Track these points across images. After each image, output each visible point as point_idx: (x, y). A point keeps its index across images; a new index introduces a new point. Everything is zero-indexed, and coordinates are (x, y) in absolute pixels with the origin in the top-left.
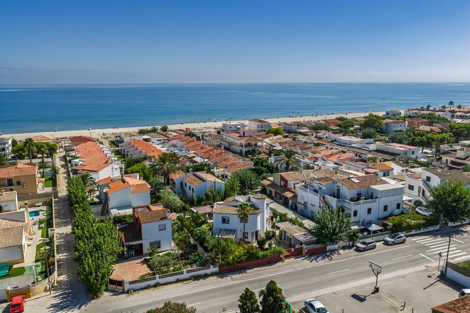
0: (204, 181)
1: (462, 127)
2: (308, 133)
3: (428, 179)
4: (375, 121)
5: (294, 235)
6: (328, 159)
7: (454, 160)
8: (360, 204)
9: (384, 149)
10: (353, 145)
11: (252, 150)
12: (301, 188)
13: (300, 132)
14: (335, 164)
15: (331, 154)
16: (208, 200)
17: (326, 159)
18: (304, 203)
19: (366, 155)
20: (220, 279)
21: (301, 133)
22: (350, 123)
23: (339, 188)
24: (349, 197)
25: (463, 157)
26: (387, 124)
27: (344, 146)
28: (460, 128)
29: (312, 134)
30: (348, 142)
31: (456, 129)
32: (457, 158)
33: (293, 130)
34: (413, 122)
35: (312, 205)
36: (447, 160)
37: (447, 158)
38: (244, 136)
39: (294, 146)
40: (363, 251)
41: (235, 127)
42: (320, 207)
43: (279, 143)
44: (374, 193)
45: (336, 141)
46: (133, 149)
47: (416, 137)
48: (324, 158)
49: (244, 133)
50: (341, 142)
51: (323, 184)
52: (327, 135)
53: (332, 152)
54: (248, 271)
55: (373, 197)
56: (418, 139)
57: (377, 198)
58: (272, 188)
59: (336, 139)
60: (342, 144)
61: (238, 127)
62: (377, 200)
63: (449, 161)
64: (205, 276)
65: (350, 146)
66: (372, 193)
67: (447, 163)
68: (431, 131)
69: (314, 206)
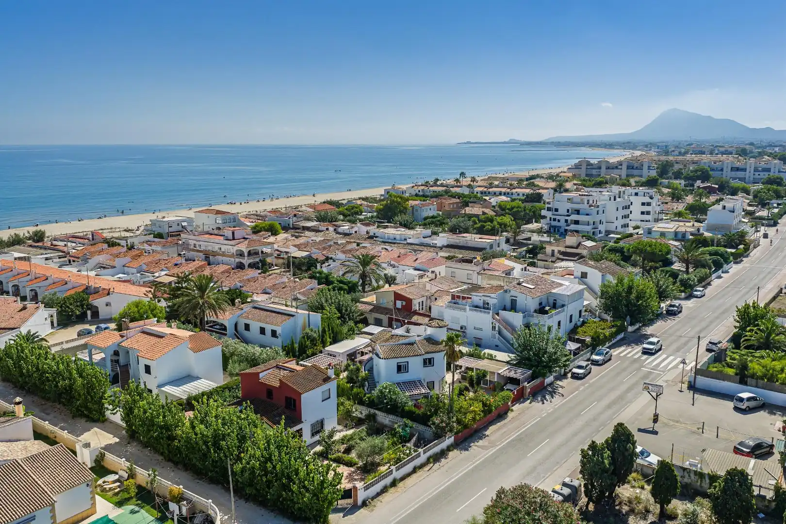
0: (291, 315)
1: (514, 207)
2: (321, 228)
3: (584, 275)
4: (399, 203)
5: (500, 372)
6: (400, 263)
7: (563, 249)
8: (551, 316)
9: (460, 242)
10: (409, 241)
11: (260, 260)
13: (303, 227)
15: (399, 257)
16: (315, 345)
17: (396, 264)
18: (461, 328)
20: (465, 453)
21: (306, 228)
22: (357, 208)
23: (515, 298)
24: (532, 310)
25: (575, 245)
26: (412, 207)
27: (395, 243)
28: (512, 208)
29: (327, 229)
30: (398, 237)
31: (508, 209)
32: (566, 247)
33: (289, 225)
34: (442, 203)
35: (475, 328)
36: (553, 251)
37: (553, 248)
39: (324, 248)
40: (584, 378)
41: (178, 225)
42: (494, 328)
43: (295, 246)
44: (558, 301)
45: (376, 237)
46: (29, 278)
47: (485, 224)
48: (392, 262)
49: (233, 233)
50: (386, 237)
51: (492, 295)
52: (356, 229)
53: (400, 253)
54: (487, 433)
55: (557, 305)
56: (489, 225)
57: (563, 306)
59: (375, 234)
60: (390, 241)
61: (184, 224)
62: (565, 308)
63: (556, 251)
64: (443, 454)
65: (406, 242)
66: (555, 300)
67: (553, 255)
68: (483, 214)
69: (481, 329)
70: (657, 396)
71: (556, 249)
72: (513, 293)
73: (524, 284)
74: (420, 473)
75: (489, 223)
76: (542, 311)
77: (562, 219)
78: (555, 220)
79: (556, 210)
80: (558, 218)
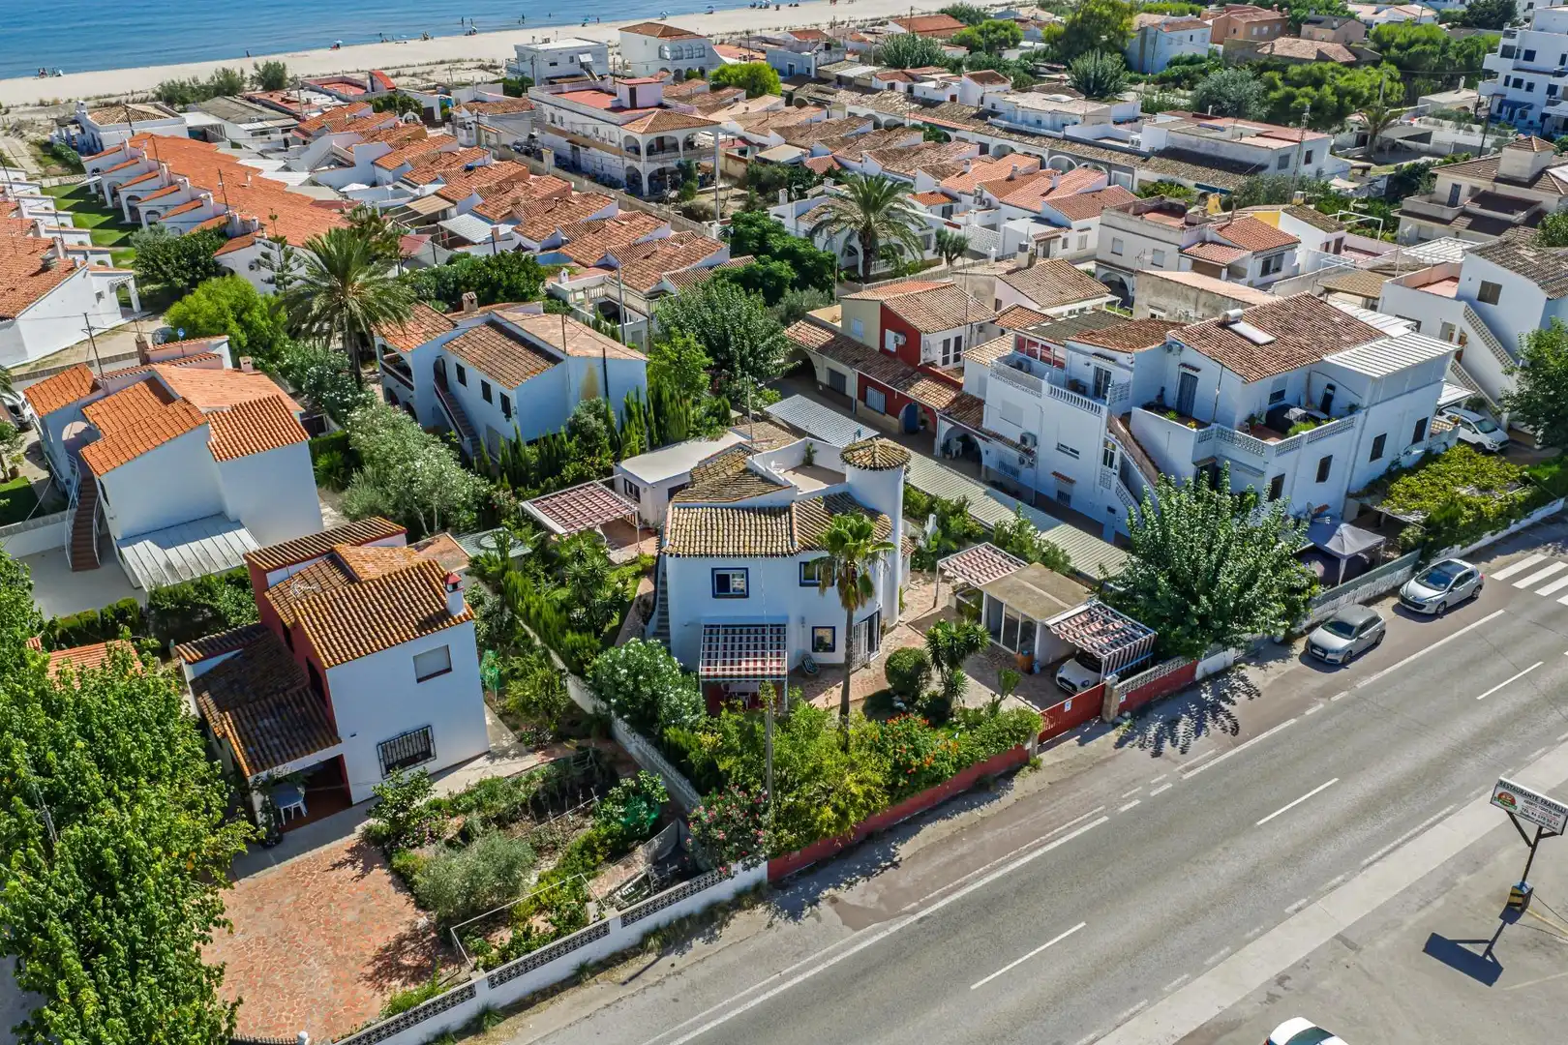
0: (553, 359)
1: (1417, 41)
2: (876, 83)
3: (1490, 293)
4: (1107, 20)
5: (1050, 623)
6: (1006, 199)
7: (1485, 185)
8: (1295, 445)
9: (1198, 146)
10: (1070, 131)
11: (679, 165)
12: (998, 373)
13: (839, 77)
14: (1040, 219)
15: (1010, 179)
16: (591, 453)
17: (995, 200)
18: (1024, 440)
19: (1131, 170)
20: (786, 926)
21: (842, 82)
22: (1006, 29)
23: (1193, 373)
24: (1240, 416)
25: (1527, 176)
26: (1143, 31)
27: (1033, 135)
28: (1411, 44)
29: (892, 87)
30: (1047, 120)
31: (1399, 47)
32: (1498, 180)
33: (809, 70)
34: (1228, 20)
35: (1061, 448)
36: (1456, 188)
37: (1458, 179)
38: (634, 106)
39: (844, 141)
40: (1344, 664)
41: (572, 60)
42: (1108, 459)
43: (780, 131)
44: (1340, 389)
45: (995, 115)
47: (1297, 92)
48: (987, 195)
50: (1019, 118)
51: (1122, 358)
52: (955, 88)
53: (1015, 169)
54: (904, 850)
55: (1335, 405)
56: (1306, 95)
57: (1353, 409)
58: (844, 361)
59: (993, 106)
60: (1024, 127)
61: (586, 58)
62: (1359, 417)
63: (1464, 191)
64: (712, 918)
65: (1060, 135)
66: (1331, 387)
67: (1453, 201)
68: (1318, 59)
69: (1075, 453)
70: (1540, 836)
71: (1466, 183)
72: (1190, 356)
73: (1238, 327)
74: (596, 990)
75: (1310, 90)
76: (1273, 422)
77: (1542, 82)
78: (1518, 83)
79: (1530, 55)
80: (1527, 78)
